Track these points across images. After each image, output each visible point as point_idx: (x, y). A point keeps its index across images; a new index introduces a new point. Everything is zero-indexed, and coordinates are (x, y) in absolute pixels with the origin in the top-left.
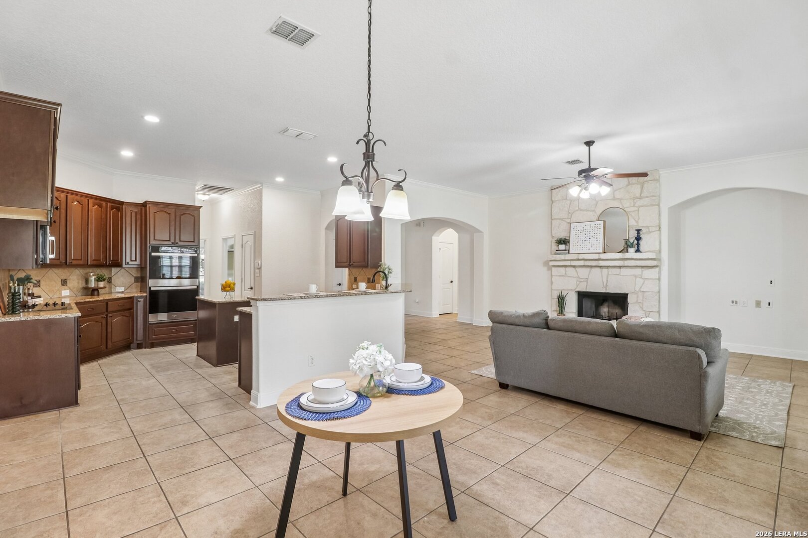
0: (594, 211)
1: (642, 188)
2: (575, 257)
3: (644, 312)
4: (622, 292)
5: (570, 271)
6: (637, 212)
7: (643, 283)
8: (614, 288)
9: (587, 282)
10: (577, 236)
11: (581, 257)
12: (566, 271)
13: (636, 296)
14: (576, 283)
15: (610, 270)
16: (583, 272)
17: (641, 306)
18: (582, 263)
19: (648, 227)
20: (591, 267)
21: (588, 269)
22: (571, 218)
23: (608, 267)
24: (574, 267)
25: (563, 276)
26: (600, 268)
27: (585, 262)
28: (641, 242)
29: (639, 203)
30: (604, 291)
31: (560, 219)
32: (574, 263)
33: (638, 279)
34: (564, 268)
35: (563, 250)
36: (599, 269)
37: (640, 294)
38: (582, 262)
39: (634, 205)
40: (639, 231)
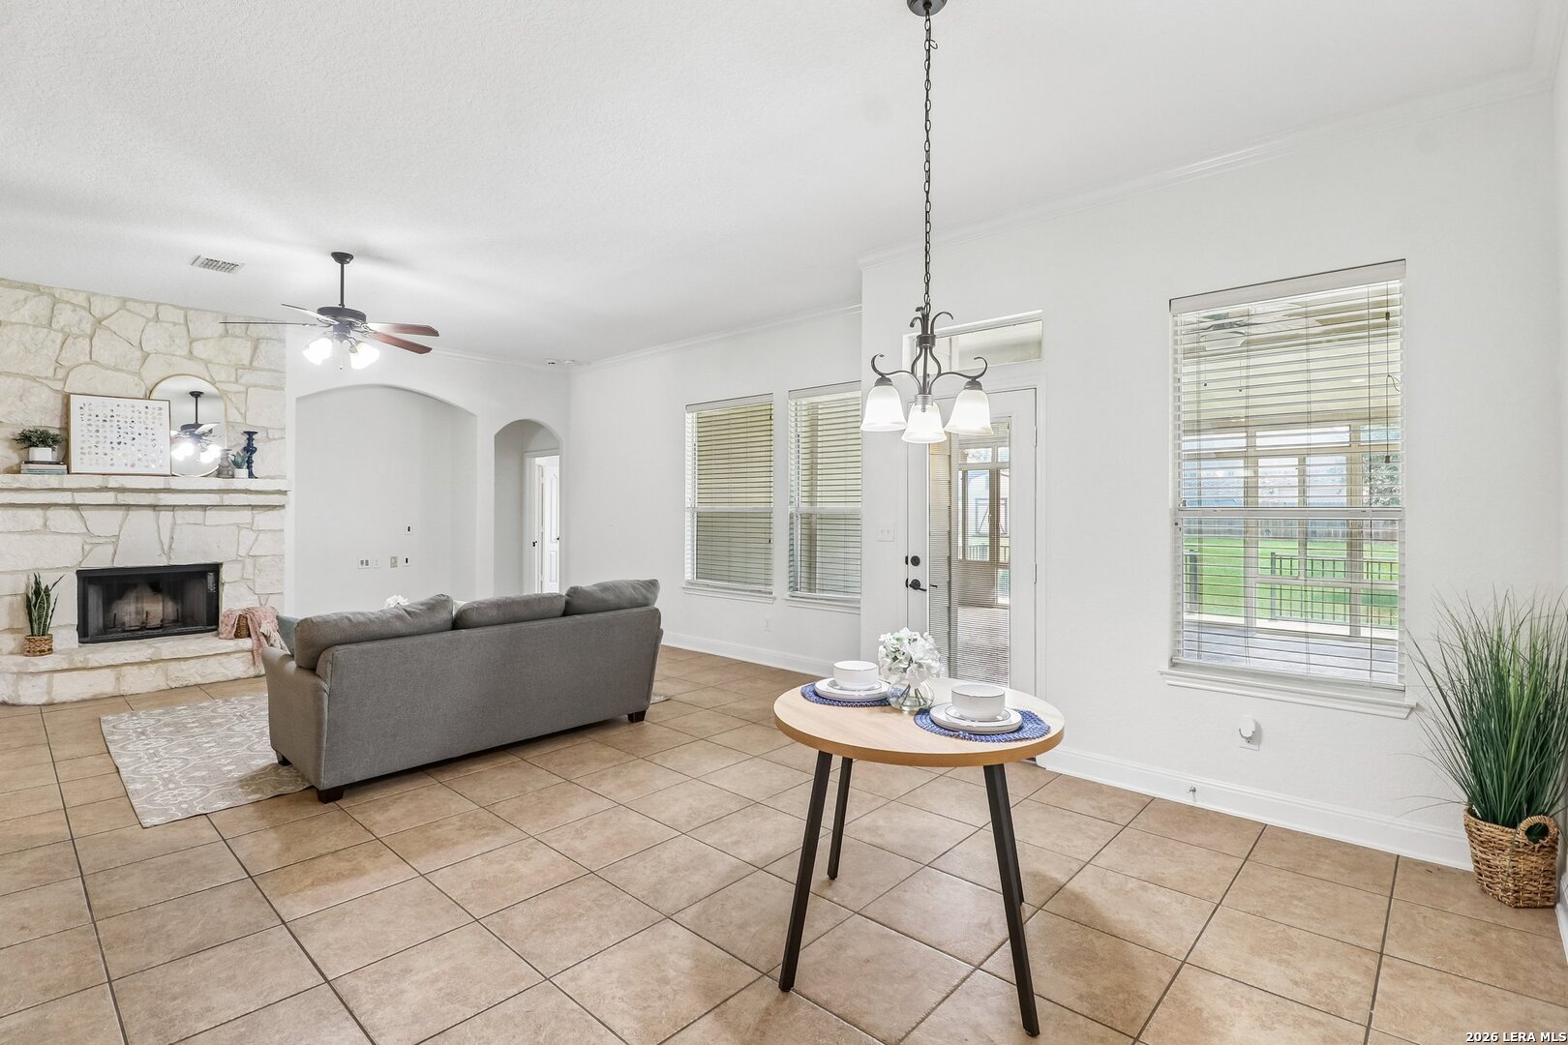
0: (138, 374)
1: (255, 349)
2: (97, 482)
3: (256, 597)
4: (208, 562)
5: (61, 519)
6: (244, 396)
7: (256, 539)
8: (187, 554)
9: (116, 544)
10: (94, 429)
11: (113, 482)
12: (46, 521)
13: (240, 566)
14: (80, 548)
15: (179, 513)
16: (105, 523)
17: (252, 587)
18: (108, 498)
19: (266, 429)
20: (128, 507)
21: (120, 514)
22: (65, 380)
23: (173, 508)
24: (75, 506)
25: (32, 532)
26: (154, 510)
27: (120, 496)
28: (254, 457)
29: (248, 377)
30: (163, 562)
31: (26, 377)
32: (80, 499)
33: (244, 532)
34: (39, 512)
35: (50, 463)
36: (150, 513)
37: (249, 561)
38: (111, 494)
39: (237, 380)
40: (250, 435)
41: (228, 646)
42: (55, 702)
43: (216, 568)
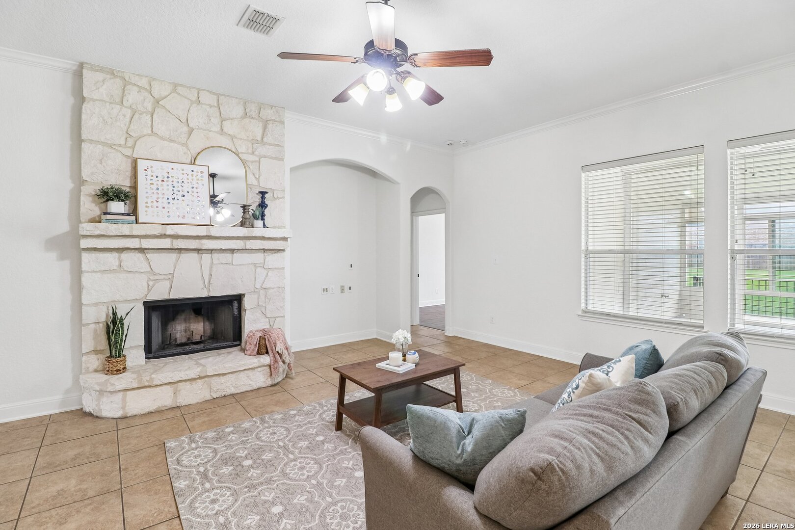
0: (185, 145)
1: (265, 128)
2: (157, 230)
3: (267, 320)
4: (235, 294)
5: (132, 260)
6: (258, 164)
7: (267, 275)
8: (219, 290)
9: (171, 280)
10: (155, 187)
11: (170, 231)
12: (120, 262)
13: (256, 296)
14: (146, 283)
15: (216, 256)
16: (163, 263)
17: (264, 312)
18: (166, 243)
19: (273, 190)
20: (180, 250)
21: (174, 256)
22: (133, 147)
23: (211, 251)
24: (141, 250)
25: (110, 271)
26: (198, 253)
27: (175, 241)
28: (266, 211)
29: (261, 150)
30: (204, 294)
31: (104, 144)
32: (146, 244)
33: (259, 270)
34: (115, 254)
35: (123, 214)
36: (195, 255)
37: (262, 292)
38: (168, 240)
39: (253, 153)
40: (263, 194)
41: (254, 363)
42: (128, 415)
43: (239, 298)
